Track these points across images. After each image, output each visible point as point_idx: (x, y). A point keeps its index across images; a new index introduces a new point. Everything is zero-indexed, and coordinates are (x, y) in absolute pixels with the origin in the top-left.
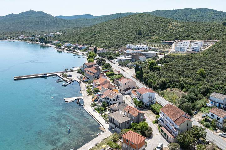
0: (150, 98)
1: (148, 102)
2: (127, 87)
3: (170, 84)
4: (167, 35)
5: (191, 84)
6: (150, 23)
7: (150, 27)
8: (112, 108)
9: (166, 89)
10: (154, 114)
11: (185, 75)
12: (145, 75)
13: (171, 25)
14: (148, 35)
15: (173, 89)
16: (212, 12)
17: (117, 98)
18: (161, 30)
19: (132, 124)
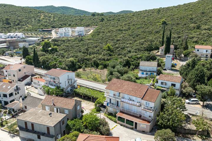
0: (70, 81)
1: (68, 88)
2: (22, 74)
3: (79, 64)
4: (42, 24)
5: (106, 59)
6: (17, 13)
7: (19, 16)
8: (13, 108)
9: (77, 70)
10: (85, 101)
11: (91, 52)
12: (41, 59)
13: (43, 16)
14: (18, 24)
15: (86, 69)
16: (73, 10)
17: (15, 90)
18: (33, 20)
19: (70, 123)
